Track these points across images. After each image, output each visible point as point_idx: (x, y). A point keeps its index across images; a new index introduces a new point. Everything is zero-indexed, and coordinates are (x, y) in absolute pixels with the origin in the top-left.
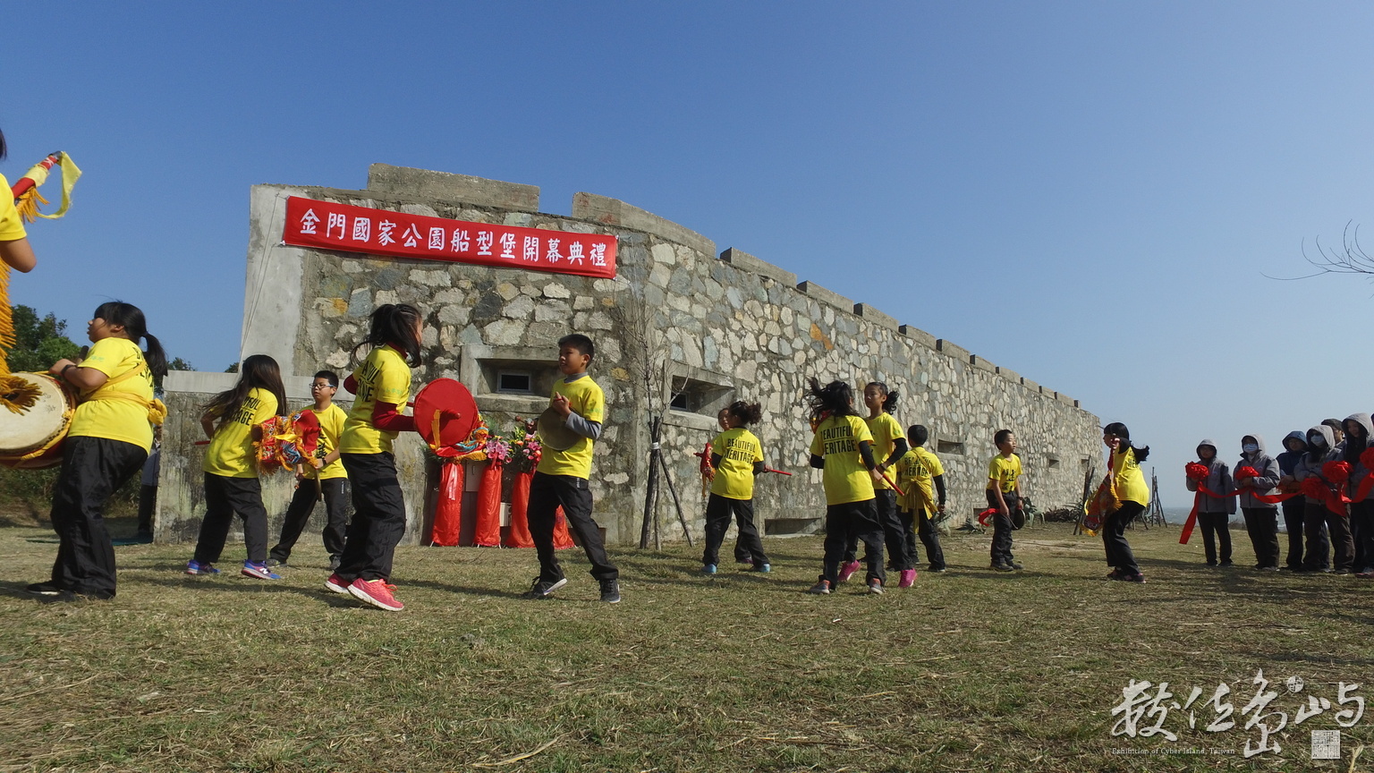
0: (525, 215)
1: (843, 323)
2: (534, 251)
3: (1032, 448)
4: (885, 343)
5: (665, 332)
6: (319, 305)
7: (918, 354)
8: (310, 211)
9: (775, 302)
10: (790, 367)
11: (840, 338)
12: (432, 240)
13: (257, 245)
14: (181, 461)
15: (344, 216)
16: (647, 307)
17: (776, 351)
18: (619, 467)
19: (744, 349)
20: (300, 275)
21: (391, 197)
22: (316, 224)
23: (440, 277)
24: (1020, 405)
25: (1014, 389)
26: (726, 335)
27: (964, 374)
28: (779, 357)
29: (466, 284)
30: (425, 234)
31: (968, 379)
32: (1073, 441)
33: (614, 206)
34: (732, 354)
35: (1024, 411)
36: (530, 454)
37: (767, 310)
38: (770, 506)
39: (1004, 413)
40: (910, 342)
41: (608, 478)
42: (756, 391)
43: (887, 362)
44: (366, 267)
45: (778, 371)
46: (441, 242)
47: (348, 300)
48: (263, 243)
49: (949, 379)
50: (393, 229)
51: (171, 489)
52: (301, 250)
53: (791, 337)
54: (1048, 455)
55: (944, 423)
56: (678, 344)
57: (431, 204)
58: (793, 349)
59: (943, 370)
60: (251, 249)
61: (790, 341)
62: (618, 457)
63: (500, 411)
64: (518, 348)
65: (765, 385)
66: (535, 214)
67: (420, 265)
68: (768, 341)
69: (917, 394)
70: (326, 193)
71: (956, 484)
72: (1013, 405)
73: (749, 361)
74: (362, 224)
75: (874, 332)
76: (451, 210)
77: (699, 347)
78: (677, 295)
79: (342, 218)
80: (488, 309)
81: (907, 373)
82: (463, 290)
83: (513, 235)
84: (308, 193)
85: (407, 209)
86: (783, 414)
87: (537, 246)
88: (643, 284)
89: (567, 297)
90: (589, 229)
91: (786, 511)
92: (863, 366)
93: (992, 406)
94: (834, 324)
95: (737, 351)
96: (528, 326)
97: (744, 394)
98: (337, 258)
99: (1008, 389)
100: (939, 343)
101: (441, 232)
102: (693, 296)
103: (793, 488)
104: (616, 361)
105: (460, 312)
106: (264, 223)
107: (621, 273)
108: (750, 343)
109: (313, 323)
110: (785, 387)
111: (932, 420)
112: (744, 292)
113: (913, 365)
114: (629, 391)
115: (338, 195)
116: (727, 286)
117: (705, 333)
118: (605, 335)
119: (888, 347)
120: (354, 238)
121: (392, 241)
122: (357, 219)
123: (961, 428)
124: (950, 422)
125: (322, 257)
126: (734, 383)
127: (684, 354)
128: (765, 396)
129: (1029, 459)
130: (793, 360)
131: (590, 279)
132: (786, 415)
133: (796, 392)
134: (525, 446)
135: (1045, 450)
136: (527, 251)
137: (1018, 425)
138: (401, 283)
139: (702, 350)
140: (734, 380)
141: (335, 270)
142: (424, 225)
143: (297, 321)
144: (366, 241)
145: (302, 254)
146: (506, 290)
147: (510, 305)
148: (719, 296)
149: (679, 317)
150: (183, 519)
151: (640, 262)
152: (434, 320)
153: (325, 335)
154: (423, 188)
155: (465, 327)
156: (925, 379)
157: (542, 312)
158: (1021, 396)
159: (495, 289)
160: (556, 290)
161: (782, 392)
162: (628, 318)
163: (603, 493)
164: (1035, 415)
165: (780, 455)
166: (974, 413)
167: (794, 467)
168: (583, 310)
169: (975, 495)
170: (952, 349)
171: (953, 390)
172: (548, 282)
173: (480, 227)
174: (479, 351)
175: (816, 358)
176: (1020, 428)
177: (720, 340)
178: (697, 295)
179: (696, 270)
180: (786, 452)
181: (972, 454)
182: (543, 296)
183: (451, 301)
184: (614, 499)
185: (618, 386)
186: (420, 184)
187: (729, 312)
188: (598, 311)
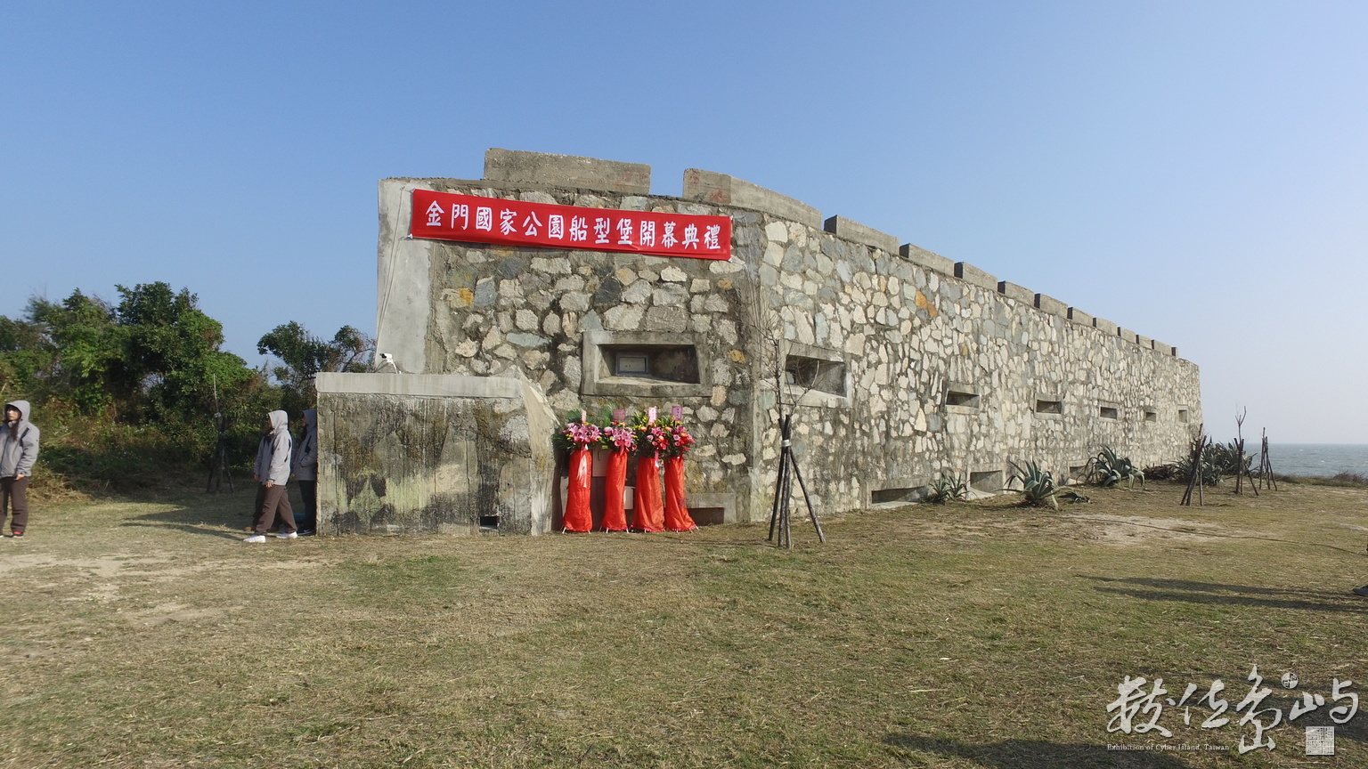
0: (641, 198)
1: (947, 288)
2: (651, 235)
3: (1129, 402)
4: (987, 306)
5: (779, 311)
6: (446, 296)
7: (1019, 314)
8: (435, 203)
9: (882, 272)
10: (897, 338)
11: (943, 303)
12: (552, 227)
13: (385, 239)
14: (336, 459)
15: (467, 206)
16: (762, 287)
17: (883, 322)
18: (736, 447)
19: (853, 323)
20: (428, 267)
21: (508, 185)
22: (440, 215)
23: (561, 264)
24: (1118, 359)
25: (1113, 343)
26: (836, 310)
27: (1064, 331)
28: (887, 328)
29: (585, 270)
30: (544, 220)
31: (1067, 336)
32: (1171, 392)
33: (724, 182)
34: (842, 328)
35: (1123, 365)
36: (654, 440)
37: (875, 281)
38: (877, 477)
39: (1103, 369)
40: (1011, 302)
41: (726, 459)
42: (864, 364)
43: (989, 325)
44: (489, 256)
45: (885, 342)
46: (560, 230)
47: (474, 289)
48: (391, 237)
49: (1049, 338)
50: (513, 218)
51: (329, 485)
52: (428, 242)
53: (898, 307)
54: (1144, 408)
55: (1043, 382)
56: (791, 323)
57: (549, 190)
58: (899, 319)
59: (1043, 328)
60: (381, 243)
61: (896, 311)
62: (735, 439)
63: (622, 396)
64: (637, 333)
65: (873, 358)
66: (650, 196)
67: (541, 253)
68: (876, 313)
69: (1017, 355)
70: (448, 184)
71: (1053, 444)
72: (1111, 360)
73: (857, 335)
74: (484, 213)
75: (977, 295)
76: (569, 196)
77: (809, 323)
78: (790, 273)
79: (465, 208)
80: (607, 294)
81: (1008, 334)
82: (583, 276)
83: (629, 221)
84: (431, 185)
85: (527, 197)
86: (890, 385)
87: (653, 230)
88: (758, 264)
89: (684, 280)
90: (704, 211)
91: (892, 482)
92: (966, 331)
93: (1091, 362)
94: (939, 290)
95: (847, 325)
96: (646, 311)
97: (853, 369)
98: (461, 249)
99: (1107, 344)
100: (1037, 297)
101: (559, 219)
102: (805, 272)
103: (899, 459)
104: (732, 343)
105: (581, 298)
106: (392, 216)
107: (736, 254)
108: (859, 316)
109: (441, 314)
110: (891, 357)
111: (1032, 380)
112: (853, 265)
113: (1014, 325)
114: (745, 373)
115: (461, 184)
116: (836, 260)
117: (817, 309)
118: (721, 318)
119: (990, 309)
120: (478, 227)
121: (514, 230)
122: (479, 209)
123: (1059, 387)
124: (1049, 382)
125: (447, 248)
126: (844, 357)
127: (796, 332)
128: (873, 368)
129: (1126, 413)
130: (899, 330)
131: (706, 261)
132: (892, 386)
133: (902, 362)
134: (648, 432)
135: (1142, 403)
136: (644, 236)
137: (1116, 379)
138: (522, 272)
139: (814, 326)
140: (844, 354)
141: (460, 260)
142: (544, 211)
143: (428, 312)
144: (489, 230)
145: (429, 247)
146: (624, 276)
147: (629, 290)
148: (828, 271)
149: (792, 295)
150: (340, 513)
151: (755, 242)
152: (555, 307)
153: (454, 326)
154: (538, 172)
155: (586, 313)
156: (1025, 339)
157: (660, 296)
158: (1120, 348)
159: (613, 275)
160: (673, 274)
161: (889, 363)
162: (743, 299)
163: (721, 474)
164: (1133, 367)
165: (887, 426)
166: (1073, 371)
167: (899, 437)
168: (700, 293)
169: (1072, 454)
170: (1050, 303)
171: (1052, 349)
172: (665, 266)
173: (598, 213)
174: (599, 337)
175: (921, 327)
176: (1118, 382)
177: (831, 315)
178: (809, 272)
179: (808, 246)
180: (892, 423)
181: (1070, 412)
182: (661, 281)
183: (572, 288)
184: (733, 480)
185: (735, 368)
186: (534, 167)
187: (838, 285)
188: (714, 293)
